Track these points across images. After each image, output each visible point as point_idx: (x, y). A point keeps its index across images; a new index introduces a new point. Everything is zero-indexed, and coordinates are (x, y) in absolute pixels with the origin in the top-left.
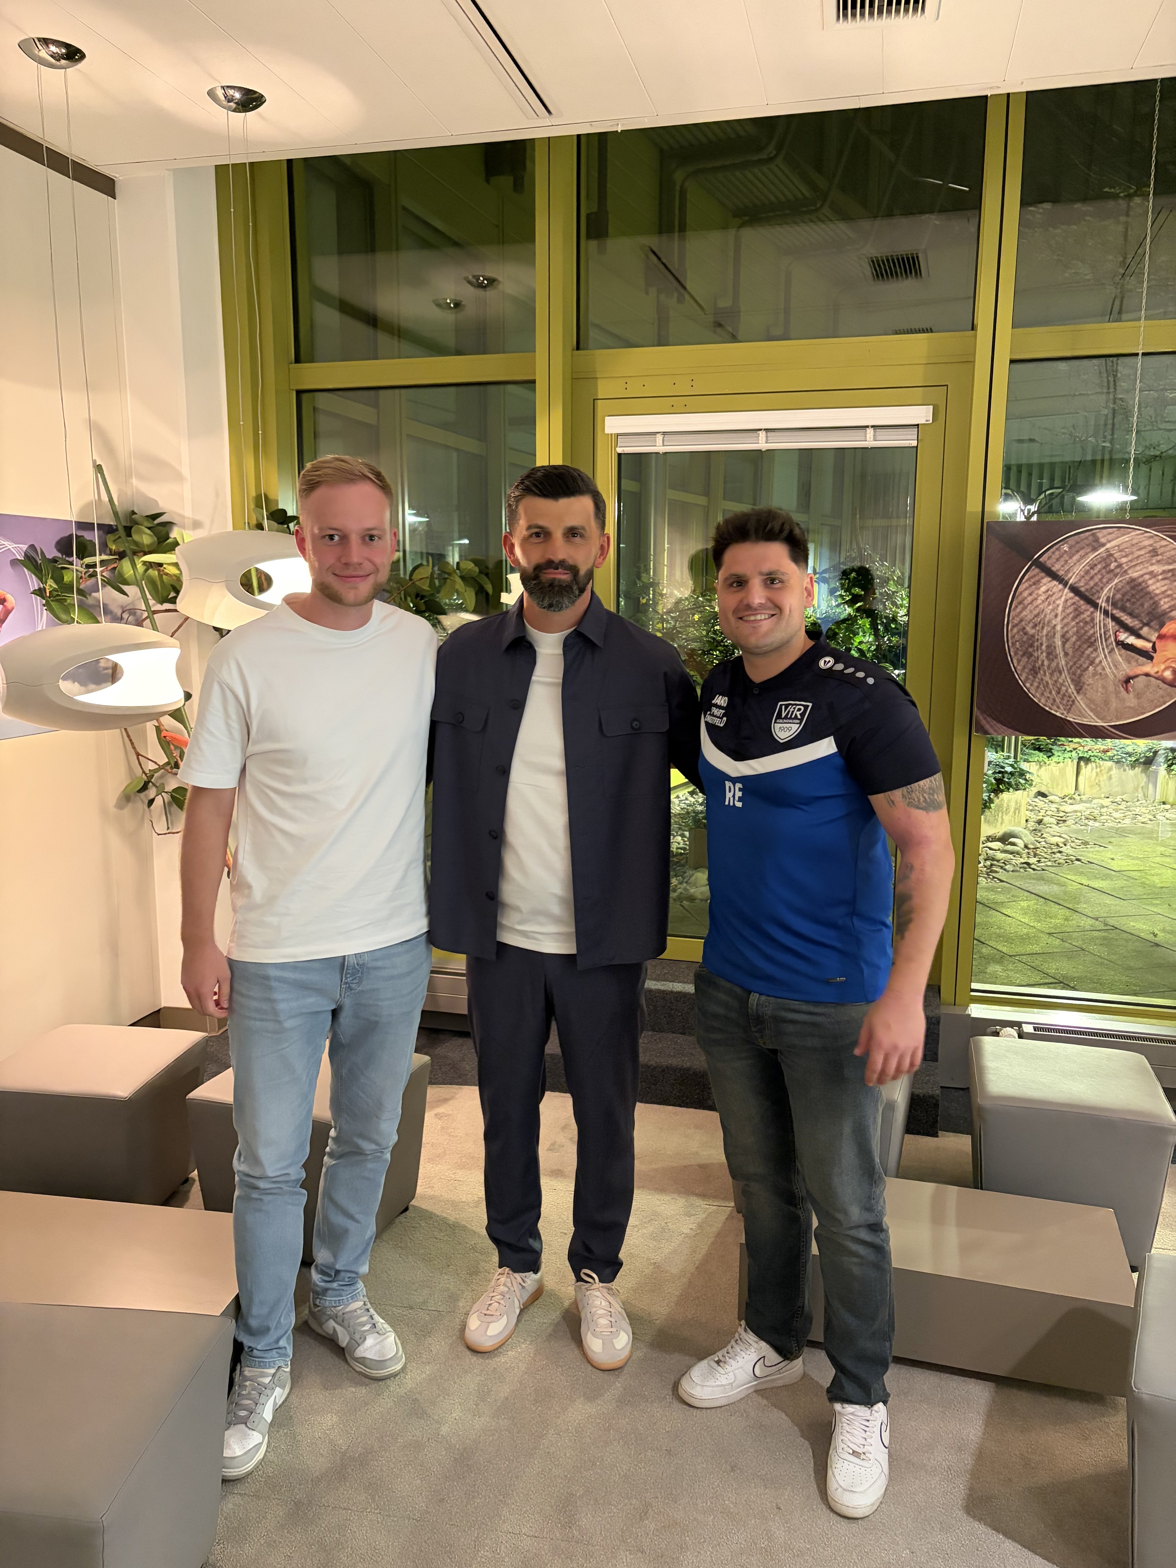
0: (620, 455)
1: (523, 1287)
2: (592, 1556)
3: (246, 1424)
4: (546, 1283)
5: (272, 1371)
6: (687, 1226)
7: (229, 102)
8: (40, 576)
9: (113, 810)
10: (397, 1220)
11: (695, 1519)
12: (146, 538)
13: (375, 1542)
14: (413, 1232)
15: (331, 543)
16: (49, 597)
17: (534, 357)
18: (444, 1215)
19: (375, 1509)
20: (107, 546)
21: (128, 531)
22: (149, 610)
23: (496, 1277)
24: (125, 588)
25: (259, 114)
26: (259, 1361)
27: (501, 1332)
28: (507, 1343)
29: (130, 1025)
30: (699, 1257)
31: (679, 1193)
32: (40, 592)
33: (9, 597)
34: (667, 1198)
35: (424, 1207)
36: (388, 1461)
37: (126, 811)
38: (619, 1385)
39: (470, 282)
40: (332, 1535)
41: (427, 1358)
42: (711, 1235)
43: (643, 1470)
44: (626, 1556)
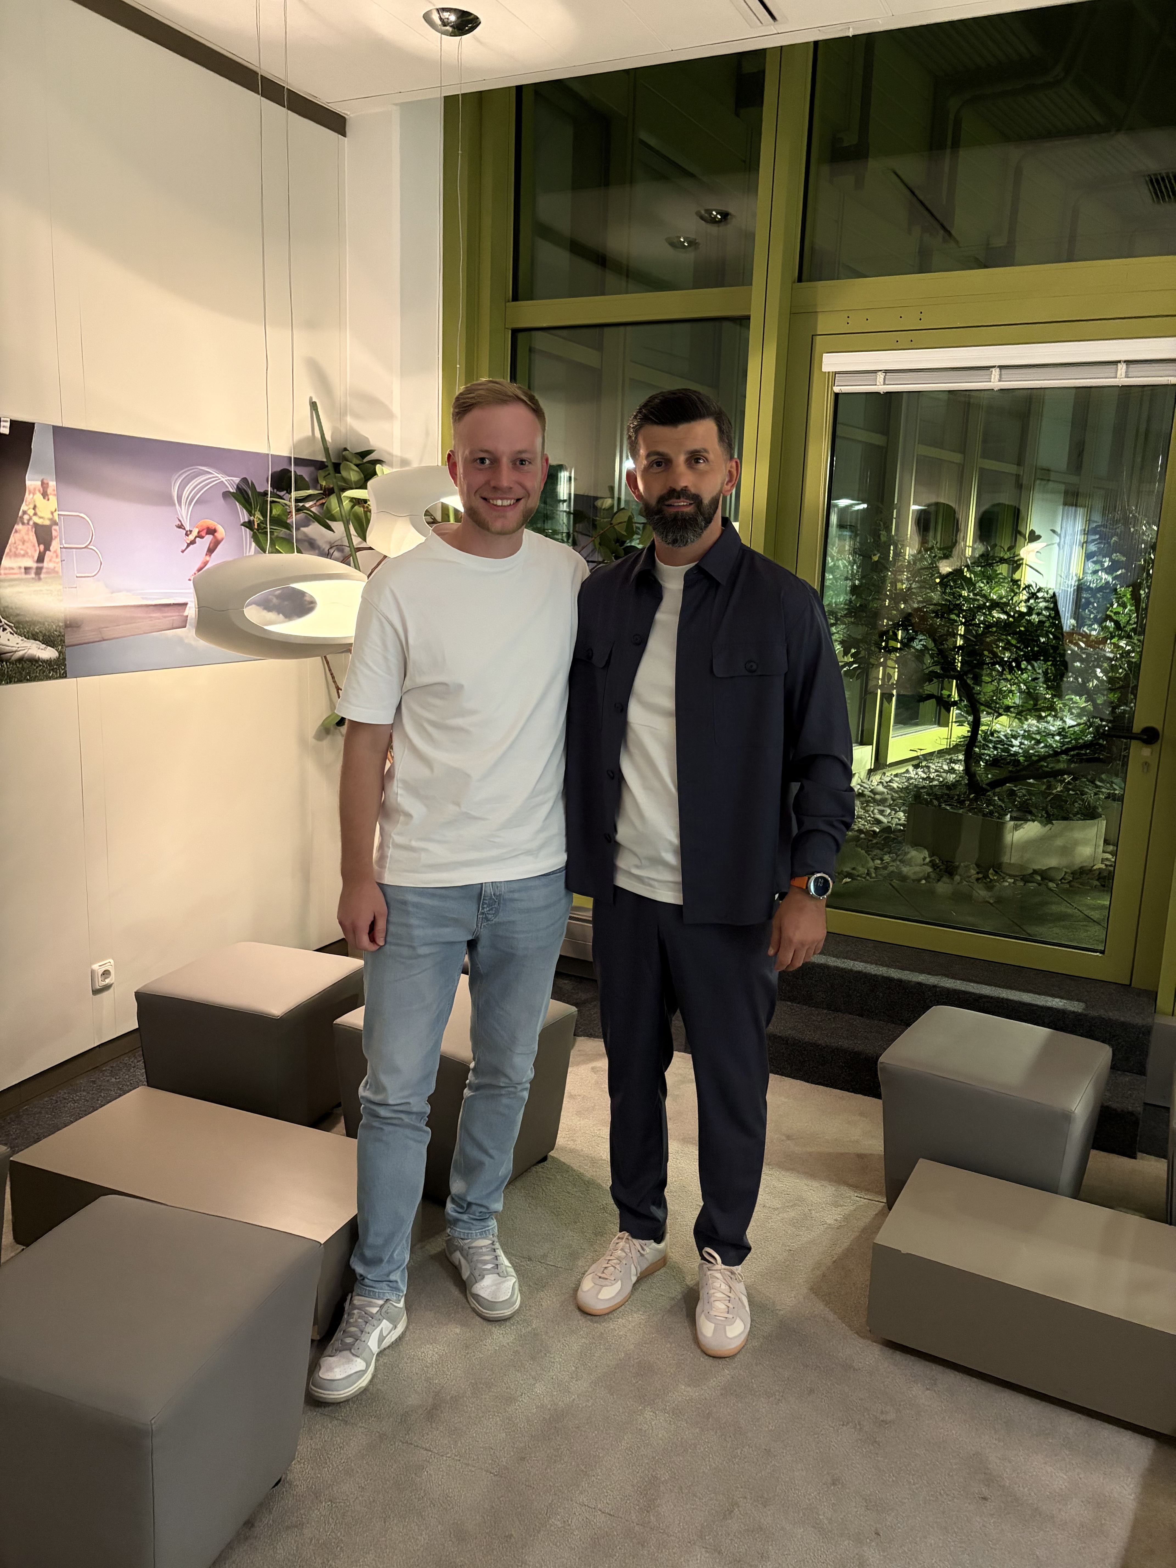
0: (837, 395)
1: (642, 1255)
2: (664, 1547)
3: (350, 1350)
4: (670, 1254)
5: (381, 1302)
6: (832, 1217)
7: (445, 25)
8: (249, 509)
9: (311, 740)
10: (534, 1169)
11: (783, 1529)
12: (353, 475)
13: (449, 1489)
14: (547, 1184)
15: (482, 467)
16: (258, 530)
17: (751, 291)
18: (582, 1171)
19: (455, 1456)
20: (318, 482)
21: (337, 467)
22: (351, 546)
23: (615, 1240)
24: (333, 524)
25: (474, 37)
26: (369, 1291)
27: (613, 1297)
28: (620, 1309)
29: (317, 950)
30: (839, 1250)
31: (830, 1180)
32: (249, 525)
33: (220, 529)
34: (815, 1184)
35: (562, 1159)
36: (478, 1409)
37: (325, 743)
38: (728, 1372)
39: (702, 218)
40: (408, 1475)
41: (535, 1313)
42: (856, 1229)
43: (736, 1466)
44: (701, 1552)
